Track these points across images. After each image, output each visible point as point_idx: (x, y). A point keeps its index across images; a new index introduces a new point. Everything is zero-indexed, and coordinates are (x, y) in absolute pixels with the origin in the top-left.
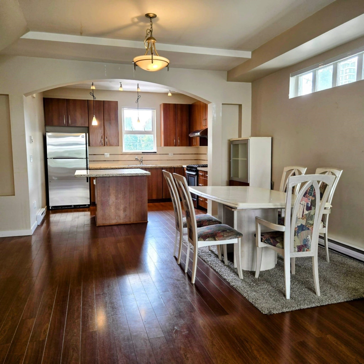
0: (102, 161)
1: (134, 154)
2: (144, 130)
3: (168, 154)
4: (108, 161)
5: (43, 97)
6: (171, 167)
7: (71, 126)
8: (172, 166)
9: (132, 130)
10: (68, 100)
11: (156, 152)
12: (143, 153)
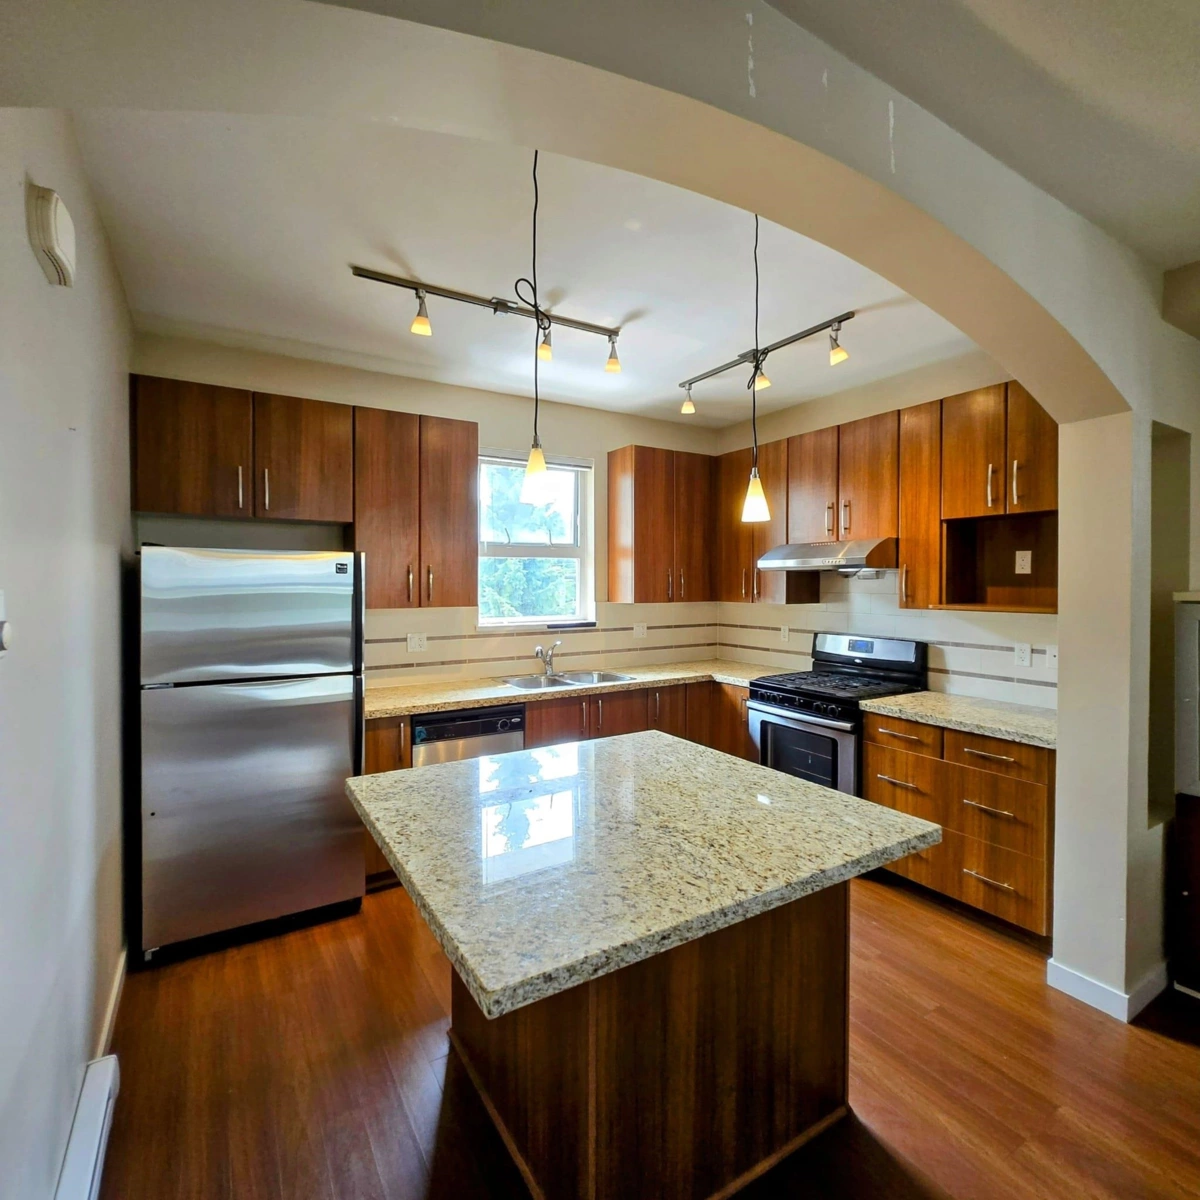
0: (396, 666)
1: (519, 634)
2: (548, 543)
3: (632, 629)
4: (419, 665)
5: (127, 370)
6: (676, 682)
7: (274, 515)
8: (678, 680)
9: (506, 541)
10: (259, 400)
11: (594, 624)
12: (549, 627)
